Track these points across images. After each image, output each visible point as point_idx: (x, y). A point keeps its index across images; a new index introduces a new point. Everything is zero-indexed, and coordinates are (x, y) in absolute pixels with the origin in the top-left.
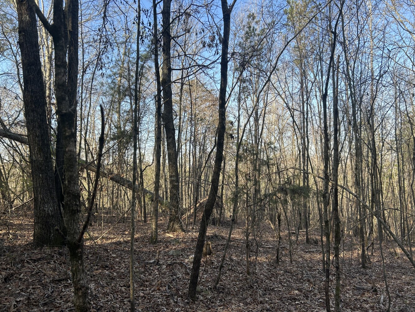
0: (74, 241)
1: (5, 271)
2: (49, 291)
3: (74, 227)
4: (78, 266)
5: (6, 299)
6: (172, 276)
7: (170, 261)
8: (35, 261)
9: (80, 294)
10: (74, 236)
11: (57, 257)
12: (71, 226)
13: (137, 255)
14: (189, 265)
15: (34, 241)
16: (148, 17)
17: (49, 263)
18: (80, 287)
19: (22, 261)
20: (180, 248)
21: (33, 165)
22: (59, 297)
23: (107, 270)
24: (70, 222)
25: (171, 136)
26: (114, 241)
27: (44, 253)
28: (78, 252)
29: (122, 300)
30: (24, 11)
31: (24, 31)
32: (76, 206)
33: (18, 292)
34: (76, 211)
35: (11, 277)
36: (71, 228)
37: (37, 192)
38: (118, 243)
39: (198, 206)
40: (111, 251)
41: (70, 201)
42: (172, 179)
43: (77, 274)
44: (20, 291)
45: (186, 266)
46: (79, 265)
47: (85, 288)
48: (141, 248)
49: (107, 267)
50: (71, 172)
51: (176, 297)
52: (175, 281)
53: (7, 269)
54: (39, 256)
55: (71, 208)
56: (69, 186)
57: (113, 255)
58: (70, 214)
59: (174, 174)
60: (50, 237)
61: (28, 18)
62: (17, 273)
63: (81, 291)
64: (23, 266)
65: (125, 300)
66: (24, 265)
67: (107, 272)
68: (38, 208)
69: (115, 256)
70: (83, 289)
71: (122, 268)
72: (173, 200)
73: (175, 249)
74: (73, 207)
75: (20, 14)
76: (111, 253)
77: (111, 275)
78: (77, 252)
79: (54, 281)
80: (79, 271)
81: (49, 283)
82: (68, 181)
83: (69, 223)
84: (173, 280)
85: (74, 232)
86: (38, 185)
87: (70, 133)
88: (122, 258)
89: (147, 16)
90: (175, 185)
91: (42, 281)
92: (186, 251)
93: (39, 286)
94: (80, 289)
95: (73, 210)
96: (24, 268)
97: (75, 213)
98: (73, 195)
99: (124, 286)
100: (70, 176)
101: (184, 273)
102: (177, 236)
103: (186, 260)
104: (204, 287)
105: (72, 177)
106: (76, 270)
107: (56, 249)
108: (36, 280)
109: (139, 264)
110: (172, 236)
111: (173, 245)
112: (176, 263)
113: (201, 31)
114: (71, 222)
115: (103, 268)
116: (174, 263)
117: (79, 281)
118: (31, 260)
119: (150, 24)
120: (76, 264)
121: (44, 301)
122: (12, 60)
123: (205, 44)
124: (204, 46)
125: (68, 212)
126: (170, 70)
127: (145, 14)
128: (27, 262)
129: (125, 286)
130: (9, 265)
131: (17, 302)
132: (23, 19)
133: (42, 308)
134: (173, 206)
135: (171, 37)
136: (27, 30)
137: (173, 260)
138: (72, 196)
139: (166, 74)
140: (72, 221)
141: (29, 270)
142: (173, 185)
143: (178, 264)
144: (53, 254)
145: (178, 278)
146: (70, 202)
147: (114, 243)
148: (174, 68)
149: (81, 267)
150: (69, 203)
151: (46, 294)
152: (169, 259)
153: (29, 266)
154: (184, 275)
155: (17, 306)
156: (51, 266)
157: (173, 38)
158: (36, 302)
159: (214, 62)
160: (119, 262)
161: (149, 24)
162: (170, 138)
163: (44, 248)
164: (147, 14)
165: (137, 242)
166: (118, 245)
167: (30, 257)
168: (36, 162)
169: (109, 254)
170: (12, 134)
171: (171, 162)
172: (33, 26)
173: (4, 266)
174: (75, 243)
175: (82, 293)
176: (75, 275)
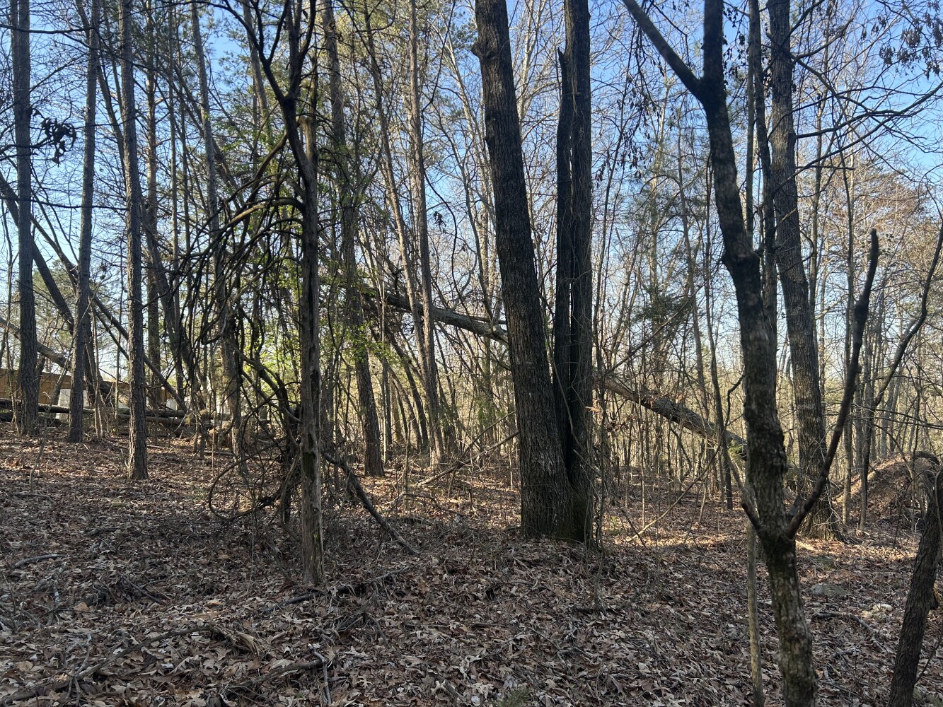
0: (778, 535)
1: (486, 577)
2: (569, 629)
3: (776, 503)
4: (789, 590)
5: (497, 632)
6: (831, 646)
7: (819, 609)
8: (530, 565)
9: (797, 652)
10: (777, 522)
11: (568, 561)
12: (770, 501)
13: (731, 581)
14: (874, 627)
15: (522, 524)
16: (737, 25)
17: (555, 572)
18: (796, 636)
19: (510, 561)
20: (838, 580)
21: (517, 375)
22: (590, 645)
23: (672, 606)
24: (767, 491)
25: (798, 302)
26: (670, 542)
27: (544, 551)
28: (788, 559)
29: (721, 679)
30: (494, 75)
31: (495, 115)
32: (779, 459)
33: (514, 621)
34: (780, 471)
35: (496, 589)
36: (770, 504)
37: (525, 428)
38: (682, 549)
39: (872, 480)
40: (670, 565)
41: (765, 446)
42: (805, 406)
43: (786, 606)
44: (516, 620)
45: (866, 628)
46: (790, 587)
47: (806, 641)
48: (736, 566)
49: (671, 599)
50: (764, 384)
51: (858, 700)
52: (843, 661)
53: (486, 574)
54: (537, 557)
55: (769, 463)
56: (762, 415)
57: (676, 574)
58: (767, 474)
59: (808, 394)
60: (551, 520)
61: (501, 88)
62: (506, 585)
63: (797, 646)
64: (512, 572)
65: (727, 682)
66: (513, 570)
67: (672, 611)
68: (528, 460)
69: (681, 576)
70: (802, 642)
71: (704, 607)
72: (808, 459)
73: (824, 581)
74: (772, 460)
75: (487, 83)
76: (671, 568)
77: (682, 618)
78: (784, 558)
79: (576, 611)
80: (792, 601)
81: (567, 613)
82: (758, 404)
83: (766, 495)
84: (838, 657)
85: (777, 514)
86: (526, 414)
87: (756, 300)
88: (698, 583)
89: (734, 22)
90: (812, 424)
91: (552, 608)
92: (857, 591)
93: (550, 617)
94: (798, 641)
95: (772, 466)
96: (515, 576)
97: (777, 473)
98: (771, 434)
99: (718, 648)
100: (761, 393)
101: (863, 645)
102: (823, 548)
103: (866, 614)
104: (929, 689)
105: (765, 395)
106: (785, 598)
107: (565, 545)
108: (540, 603)
109: (740, 603)
110: (810, 547)
111: (819, 570)
112: (838, 615)
113: (878, 24)
114: (770, 494)
115: (662, 600)
116: (833, 615)
117: (794, 621)
118: (524, 561)
119: (742, 38)
120: (784, 585)
121: (565, 648)
122: (455, 175)
123: (892, 55)
124: (888, 61)
125: (763, 469)
126: (792, 138)
127: (730, 19)
128: (518, 564)
129: (721, 650)
130: (490, 566)
131: (515, 640)
132: (493, 91)
133: (563, 661)
134: (808, 474)
135: (793, 57)
136: (500, 113)
137: (828, 607)
138: (768, 436)
139: (782, 151)
140: (773, 491)
141: (525, 582)
142: (807, 423)
143: (845, 620)
144: (560, 555)
145: (850, 654)
146: (766, 449)
147: (671, 548)
148: (800, 133)
149: (796, 592)
150: (763, 450)
151: (565, 636)
152: (815, 604)
153: (524, 573)
154: (864, 650)
155: (518, 650)
156: (561, 579)
157: (798, 59)
158: (549, 648)
159: (928, 96)
160: (695, 593)
161: (738, 41)
162: (795, 306)
163: (541, 540)
164: (735, 17)
165: (725, 551)
166: (681, 552)
167: (522, 555)
168: (521, 369)
169: (668, 571)
170: (460, 317)
171: (800, 364)
172: (510, 101)
173: (482, 568)
174: (780, 537)
175: (800, 649)
176: (784, 608)
